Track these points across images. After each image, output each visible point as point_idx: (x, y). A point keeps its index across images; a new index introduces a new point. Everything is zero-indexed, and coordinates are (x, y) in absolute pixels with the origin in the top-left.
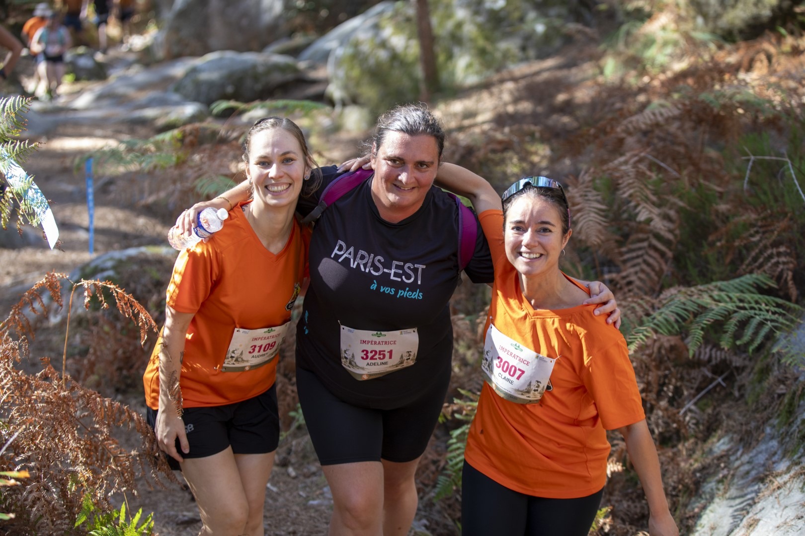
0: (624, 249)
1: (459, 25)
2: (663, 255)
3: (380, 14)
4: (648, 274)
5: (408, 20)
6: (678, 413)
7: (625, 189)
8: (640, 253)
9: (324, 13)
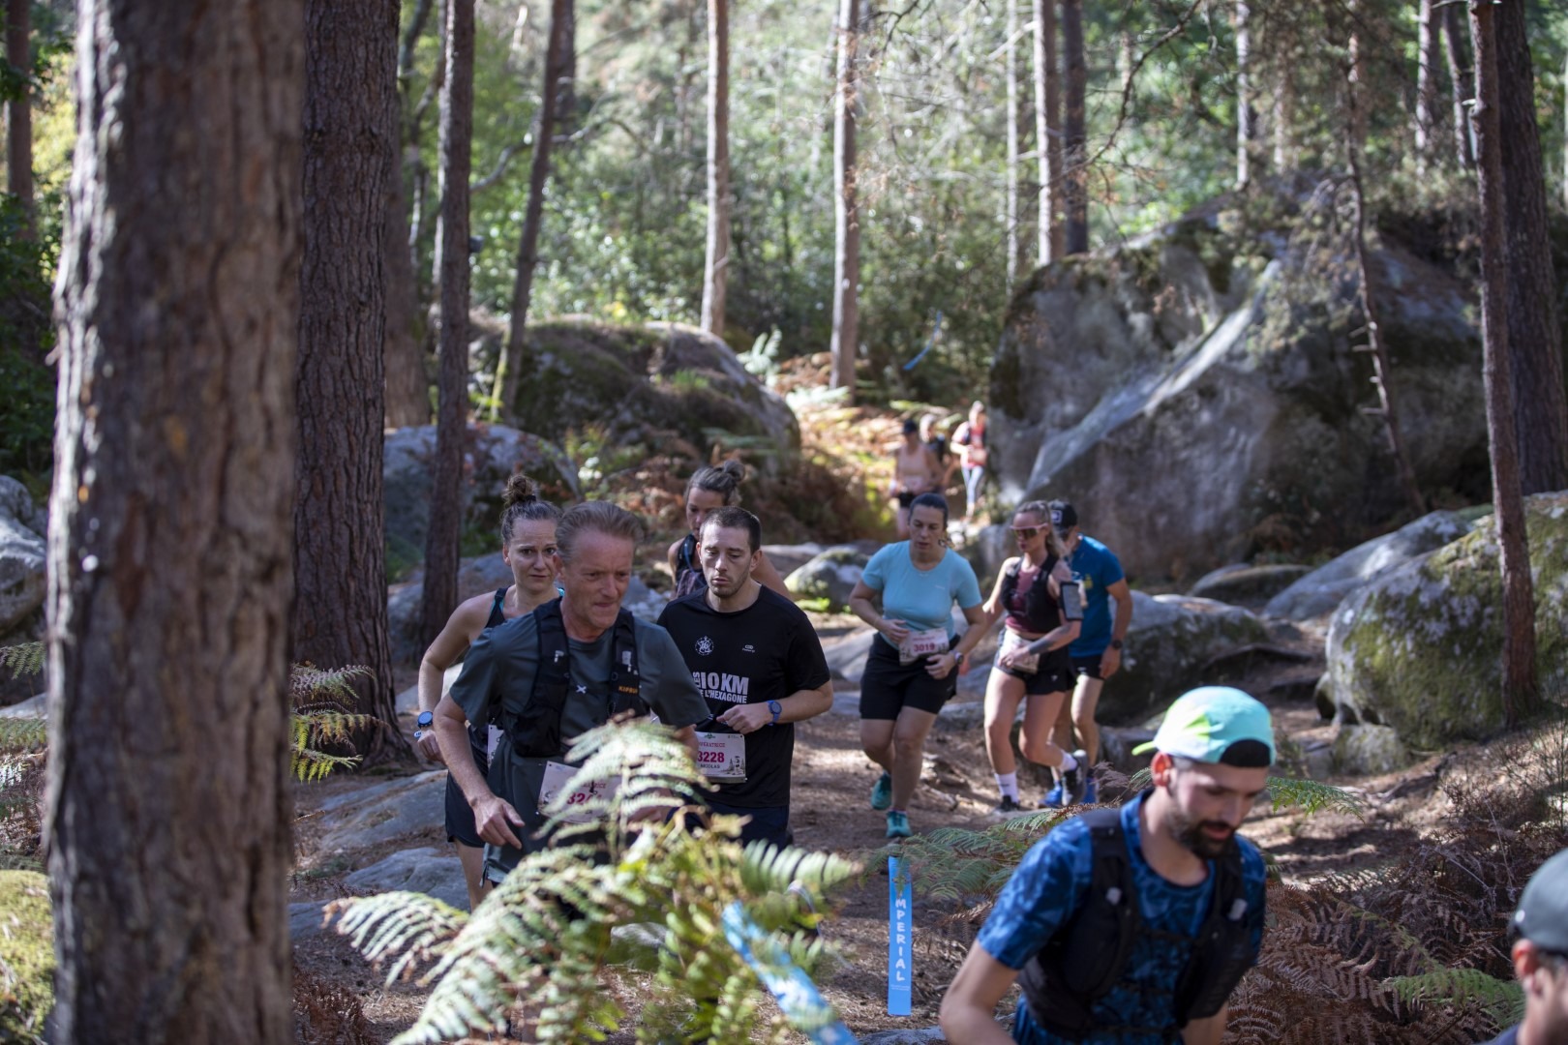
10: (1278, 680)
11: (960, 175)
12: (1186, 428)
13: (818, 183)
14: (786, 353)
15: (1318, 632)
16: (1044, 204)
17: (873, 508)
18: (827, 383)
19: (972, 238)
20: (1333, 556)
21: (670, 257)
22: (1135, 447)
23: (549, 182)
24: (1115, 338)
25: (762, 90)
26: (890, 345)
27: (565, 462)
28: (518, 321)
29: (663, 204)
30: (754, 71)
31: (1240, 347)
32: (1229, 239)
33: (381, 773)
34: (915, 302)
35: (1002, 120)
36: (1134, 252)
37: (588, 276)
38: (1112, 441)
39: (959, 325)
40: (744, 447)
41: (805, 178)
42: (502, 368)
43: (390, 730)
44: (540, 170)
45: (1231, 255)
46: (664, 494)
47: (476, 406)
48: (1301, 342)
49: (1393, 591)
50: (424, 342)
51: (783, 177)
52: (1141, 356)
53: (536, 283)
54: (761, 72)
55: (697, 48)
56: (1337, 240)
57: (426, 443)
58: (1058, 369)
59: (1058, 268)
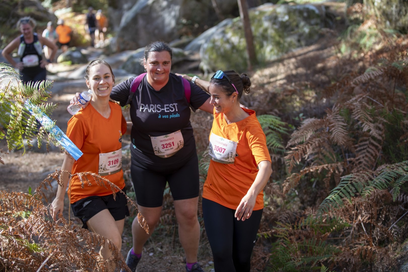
0: (356, 145)
1: (266, 30)
2: (376, 147)
3: (225, 25)
4: (369, 158)
5: (240, 28)
6: (388, 229)
7: (356, 115)
8: (365, 147)
9: (196, 26)
10: (190, 67)
14: (54, 1)
22: (146, 13)
38: (141, 12)
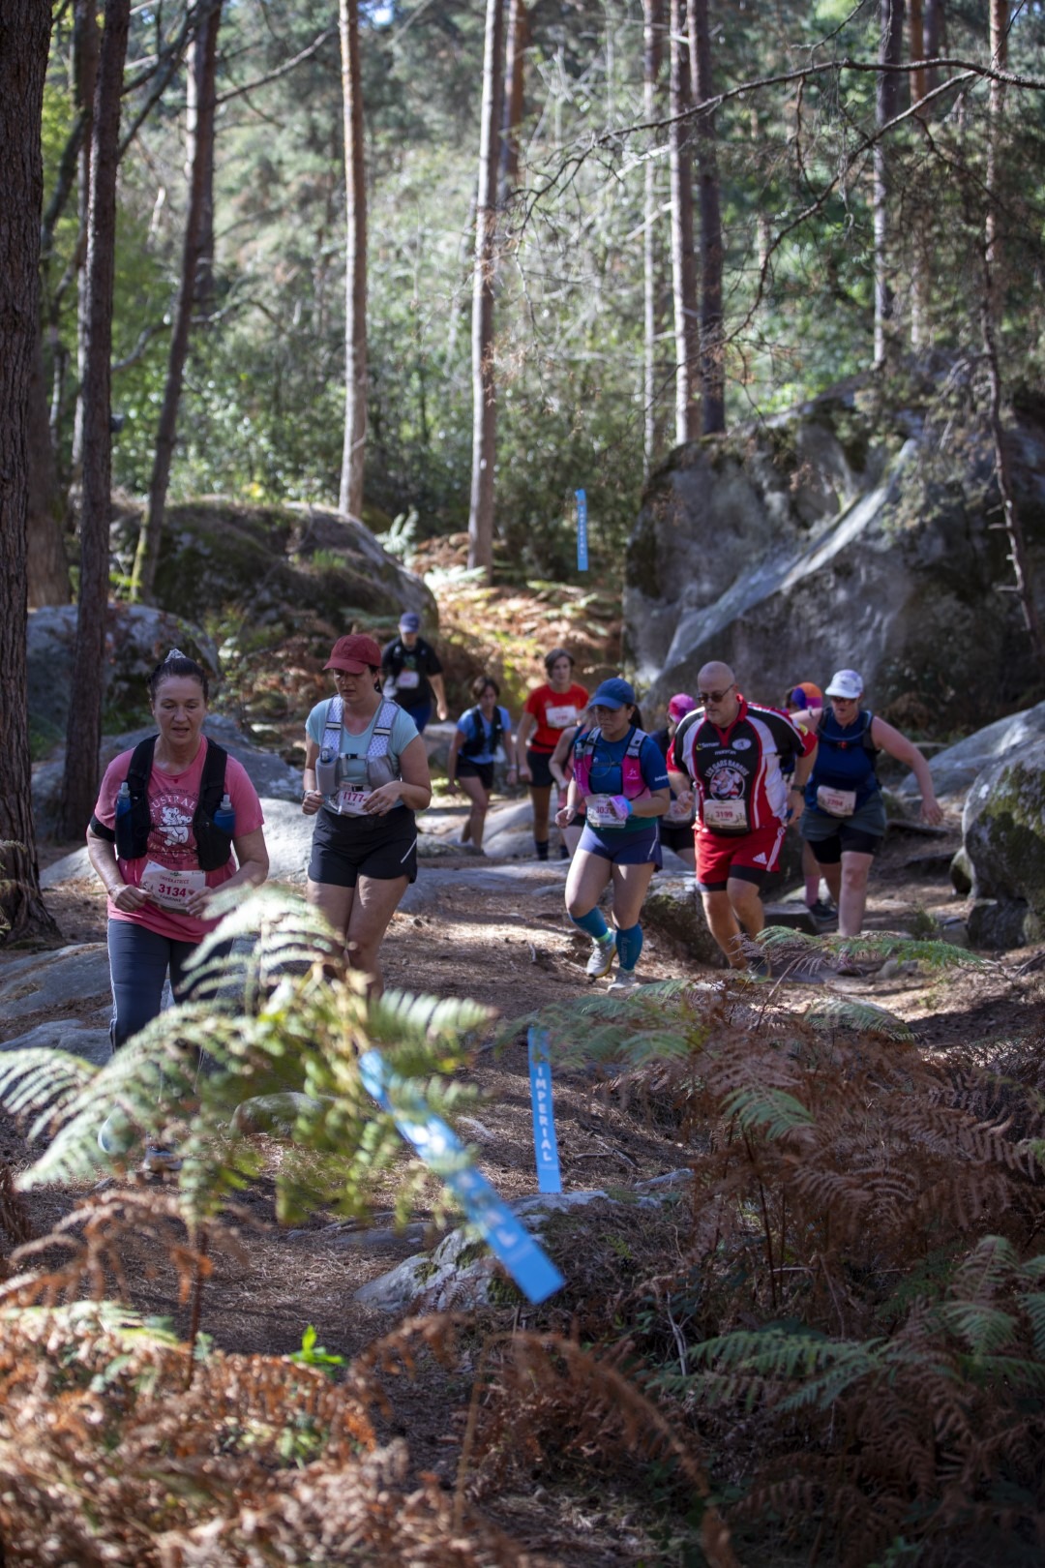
10: (914, 856)
11: (597, 356)
12: (823, 606)
13: (455, 363)
14: (424, 533)
15: (954, 809)
16: (681, 384)
17: (510, 687)
18: (464, 564)
19: (609, 418)
20: (968, 733)
21: (307, 438)
22: (771, 625)
23: (188, 363)
24: (752, 517)
25: (399, 271)
26: (528, 525)
27: (204, 641)
28: (157, 501)
29: (300, 385)
30: (392, 252)
31: (875, 526)
32: (866, 418)
33: (25, 947)
34: (552, 482)
35: (639, 301)
36: (771, 431)
37: (226, 457)
38: (747, 619)
39: (595, 505)
40: (382, 627)
41: (443, 359)
42: (141, 548)
43: (34, 906)
44: (179, 351)
45: (868, 434)
46: (303, 673)
47: (116, 586)
48: (935, 521)
49: (1029, 765)
50: (64, 523)
51: (420, 357)
52: (777, 534)
53: (174, 463)
54: (398, 253)
55: (334, 230)
56: (973, 419)
57: (66, 622)
58: (695, 547)
59: (695, 446)
